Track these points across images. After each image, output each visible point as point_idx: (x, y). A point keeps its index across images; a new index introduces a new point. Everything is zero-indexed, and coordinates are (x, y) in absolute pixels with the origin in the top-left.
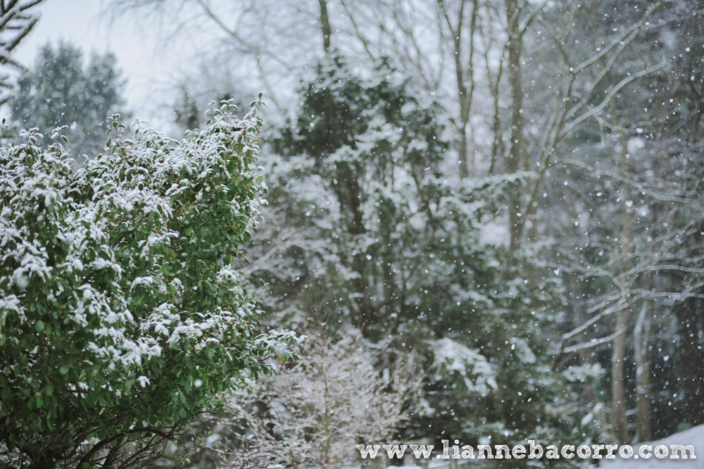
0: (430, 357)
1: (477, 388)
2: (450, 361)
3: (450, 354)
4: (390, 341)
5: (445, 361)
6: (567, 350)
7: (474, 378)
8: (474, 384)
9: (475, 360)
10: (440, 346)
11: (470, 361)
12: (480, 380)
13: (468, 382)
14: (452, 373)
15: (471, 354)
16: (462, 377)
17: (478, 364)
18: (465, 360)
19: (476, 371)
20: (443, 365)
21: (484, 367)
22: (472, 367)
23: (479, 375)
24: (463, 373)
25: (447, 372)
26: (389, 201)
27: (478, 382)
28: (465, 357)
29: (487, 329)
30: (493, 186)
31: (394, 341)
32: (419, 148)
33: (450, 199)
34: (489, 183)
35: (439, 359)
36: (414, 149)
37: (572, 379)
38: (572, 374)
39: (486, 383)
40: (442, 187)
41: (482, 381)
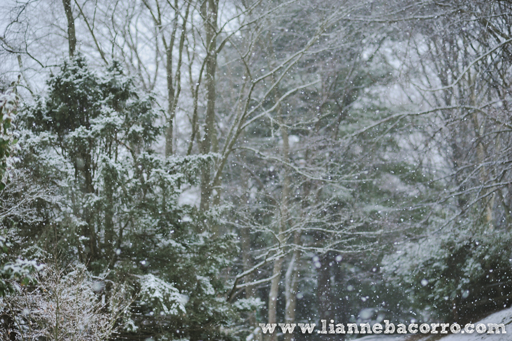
0: (138, 287)
1: (172, 312)
2: (152, 290)
3: (153, 286)
4: (107, 274)
5: (148, 290)
6: (238, 286)
7: (169, 305)
8: (169, 309)
9: (171, 291)
10: (145, 279)
11: (167, 291)
12: (174, 305)
13: (165, 308)
14: (153, 300)
15: (168, 287)
16: (160, 302)
17: (173, 294)
18: (164, 290)
19: (171, 299)
20: (147, 293)
21: (177, 296)
22: (168, 296)
23: (174, 302)
24: (162, 300)
25: (150, 299)
26: (113, 168)
27: (172, 307)
28: (163, 288)
29: (181, 268)
30: (191, 162)
31: (110, 274)
32: (137, 130)
33: (159, 170)
34: (188, 160)
35: (144, 289)
36: (134, 131)
37: (241, 308)
38: (241, 304)
39: (178, 308)
40: (153, 161)
41: (176, 306)
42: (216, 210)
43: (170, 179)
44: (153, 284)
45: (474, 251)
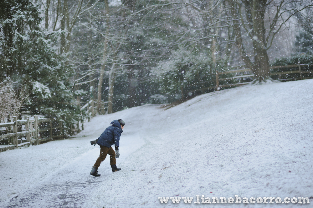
0: (31, 87)
1: (45, 97)
2: (37, 89)
3: (38, 87)
4: (19, 81)
5: (36, 88)
6: (76, 84)
7: (44, 94)
8: (44, 96)
9: (45, 88)
10: (35, 84)
11: (44, 89)
12: (46, 94)
13: (43, 95)
14: (38, 92)
15: (44, 87)
16: (41, 93)
17: (46, 90)
18: (42, 88)
19: (45, 92)
20: (35, 90)
21: (48, 90)
22: (44, 90)
23: (46, 93)
24: (41, 92)
25: (36, 92)
26: (21, 38)
27: (46, 95)
28: (42, 87)
29: (50, 79)
30: (54, 34)
31: (20, 81)
32: (32, 20)
33: (41, 38)
34: (53, 33)
35: (34, 88)
36: (30, 20)
37: (77, 94)
38: (77, 92)
39: (48, 96)
40: (38, 33)
41: (47, 95)
42: (65, 54)
43: (45, 42)
44: (38, 86)
45: (190, 68)
